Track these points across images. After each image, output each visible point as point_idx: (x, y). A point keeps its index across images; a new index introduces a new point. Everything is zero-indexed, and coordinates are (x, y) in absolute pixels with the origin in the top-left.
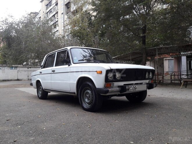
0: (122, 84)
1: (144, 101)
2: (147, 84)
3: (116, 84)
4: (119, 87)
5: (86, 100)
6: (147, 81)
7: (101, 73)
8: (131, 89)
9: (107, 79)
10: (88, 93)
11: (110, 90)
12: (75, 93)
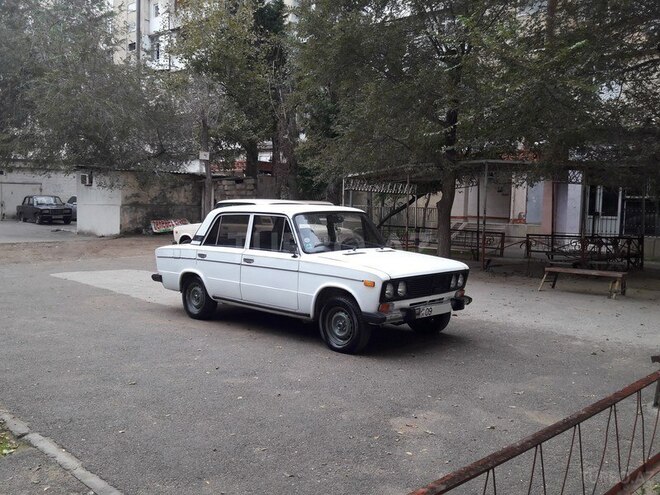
0: (406, 303)
1: (442, 331)
2: (452, 300)
3: (398, 304)
4: (402, 309)
5: (337, 332)
6: (452, 294)
7: (373, 285)
8: (424, 313)
9: (383, 298)
10: (340, 318)
11: (388, 317)
12: (309, 315)
